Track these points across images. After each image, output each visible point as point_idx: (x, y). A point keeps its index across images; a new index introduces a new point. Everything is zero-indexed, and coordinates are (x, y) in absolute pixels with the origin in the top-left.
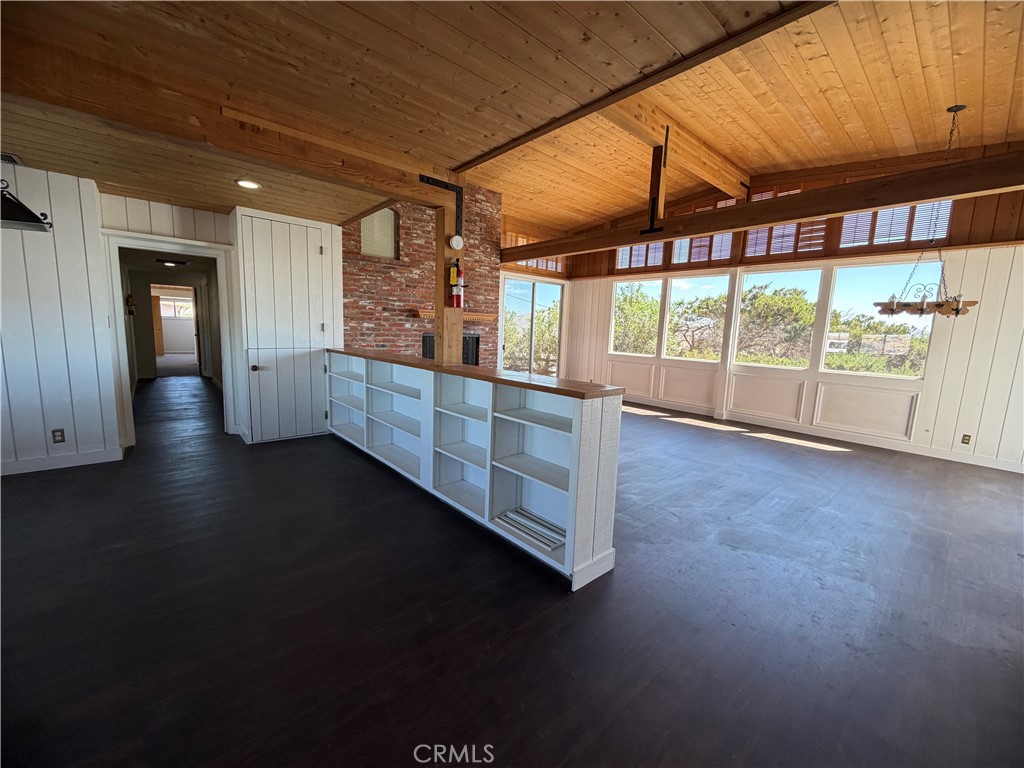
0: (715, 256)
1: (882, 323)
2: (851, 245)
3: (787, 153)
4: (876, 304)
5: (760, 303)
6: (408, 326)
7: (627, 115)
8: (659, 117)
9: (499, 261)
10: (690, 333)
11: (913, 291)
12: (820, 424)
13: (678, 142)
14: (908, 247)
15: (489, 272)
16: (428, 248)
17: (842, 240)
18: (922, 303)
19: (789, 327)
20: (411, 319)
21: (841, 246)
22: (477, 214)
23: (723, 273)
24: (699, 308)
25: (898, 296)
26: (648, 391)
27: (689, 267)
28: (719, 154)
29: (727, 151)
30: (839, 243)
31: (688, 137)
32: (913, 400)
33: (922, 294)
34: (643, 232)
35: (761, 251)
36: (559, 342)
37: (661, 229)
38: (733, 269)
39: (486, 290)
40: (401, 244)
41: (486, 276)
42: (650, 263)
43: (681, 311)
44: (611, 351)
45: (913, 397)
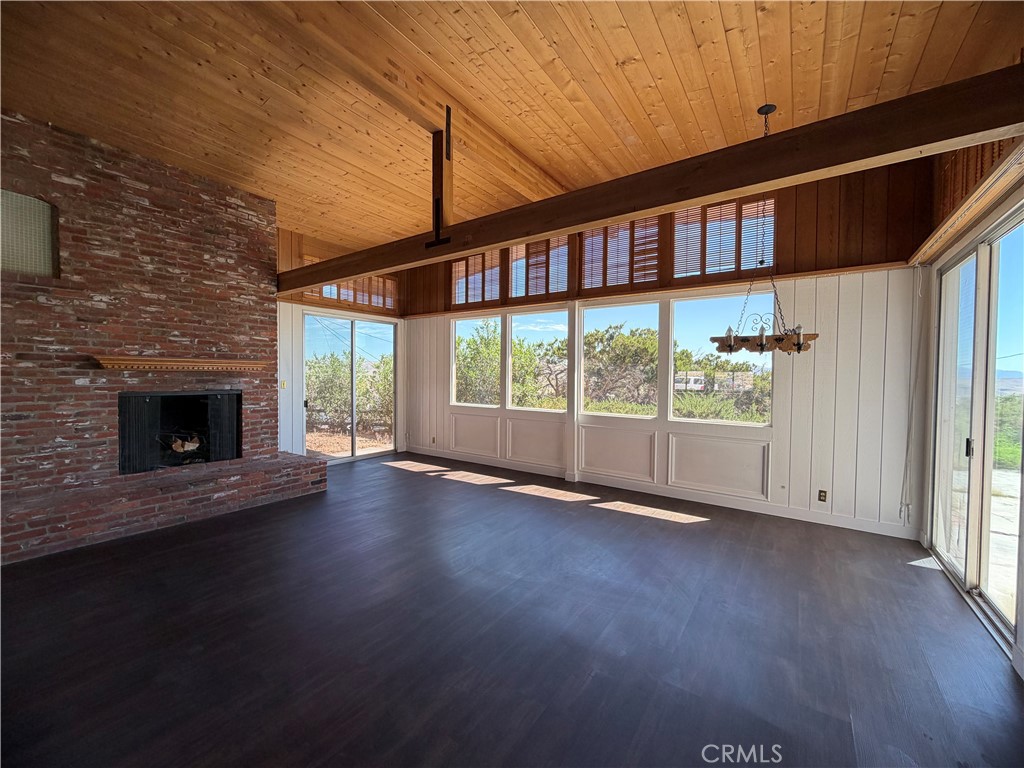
0: (553, 289)
1: (727, 362)
2: (684, 275)
3: (607, 168)
4: (714, 340)
5: (617, 342)
6: (81, 382)
7: (374, 73)
8: (429, 88)
9: (274, 289)
10: (553, 376)
11: (750, 324)
12: (677, 484)
13: (469, 133)
14: (738, 276)
15: (256, 303)
16: (130, 264)
17: (676, 269)
18: (761, 336)
19: (648, 367)
20: (91, 372)
21: (676, 276)
22: (230, 224)
23: (561, 308)
24: (559, 349)
25: (734, 329)
26: (495, 450)
27: (528, 301)
28: (535, 165)
29: (543, 162)
30: (673, 274)
31: (485, 131)
32: (765, 451)
33: (759, 327)
34: (429, 245)
36: (395, 393)
37: (447, 240)
38: (570, 302)
39: (251, 328)
40: (64, 254)
41: (250, 309)
42: (488, 298)
43: (542, 354)
44: (453, 402)
45: (764, 447)
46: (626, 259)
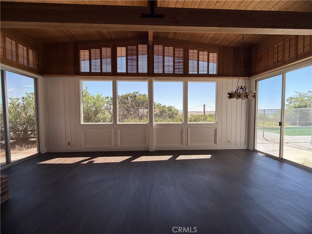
0: (140, 71)
2: (192, 73)
12: (190, 145)
14: (208, 75)
23: (145, 79)
27: (128, 75)
30: (189, 72)
32: (216, 130)
35: (161, 71)
38: (149, 78)
42: (104, 71)
44: (82, 122)
45: (215, 129)
46: (172, 64)
